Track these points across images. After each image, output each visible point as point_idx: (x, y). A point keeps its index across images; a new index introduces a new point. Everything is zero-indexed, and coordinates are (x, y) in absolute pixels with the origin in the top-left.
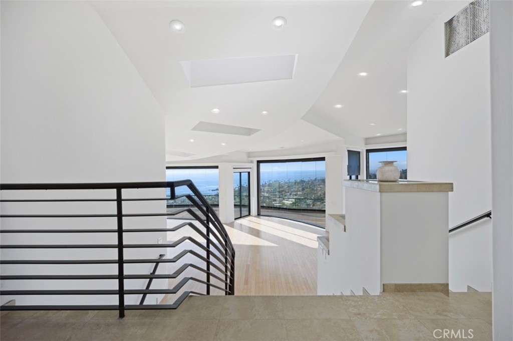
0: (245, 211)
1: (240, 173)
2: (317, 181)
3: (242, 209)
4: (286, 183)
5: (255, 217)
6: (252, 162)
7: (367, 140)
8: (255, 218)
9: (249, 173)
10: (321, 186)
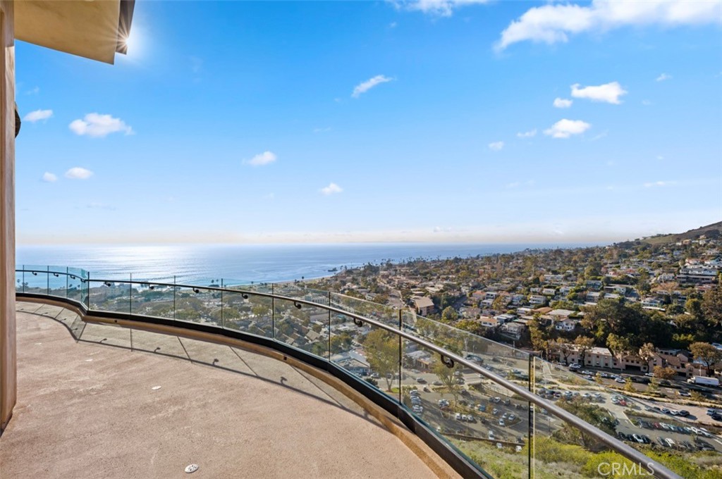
2: (480, 259)
4: (434, 261)
10: (485, 266)
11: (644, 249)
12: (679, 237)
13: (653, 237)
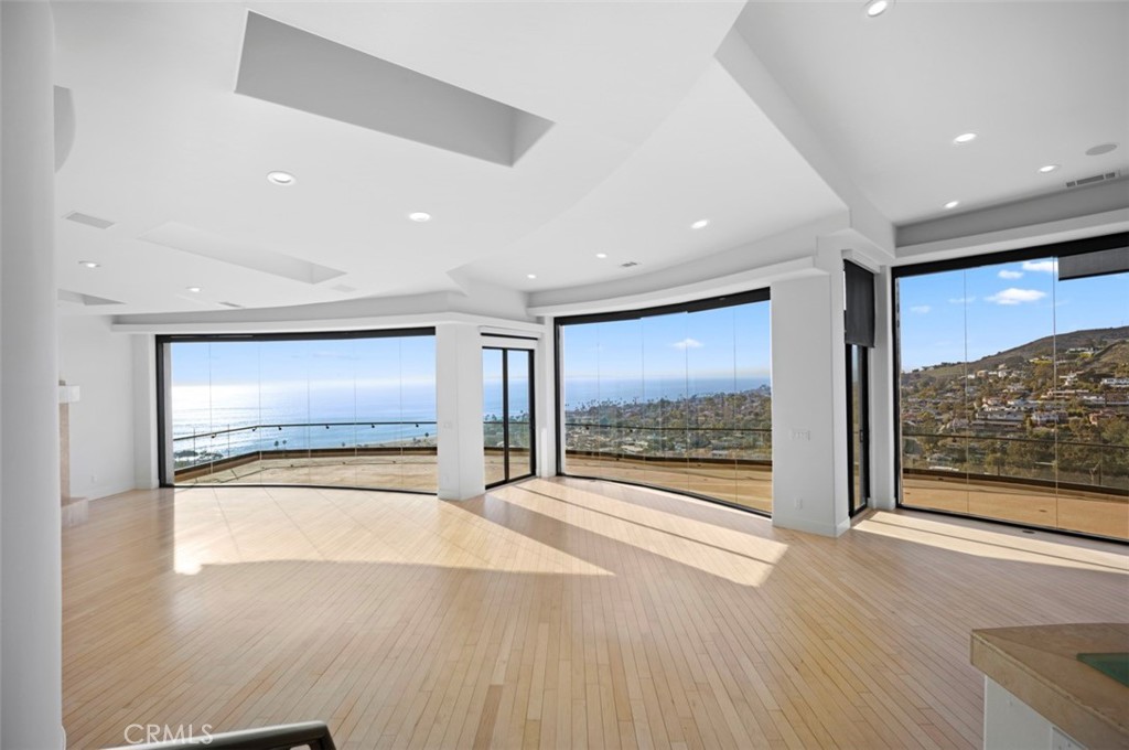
0: (519, 465)
1: (505, 350)
2: (697, 402)
3: (511, 459)
4: (629, 406)
5: (549, 479)
6: (540, 320)
7: (905, 233)
8: (550, 484)
9: (531, 352)
10: (706, 413)
11: (926, 384)
12: (972, 367)
13: (936, 367)
